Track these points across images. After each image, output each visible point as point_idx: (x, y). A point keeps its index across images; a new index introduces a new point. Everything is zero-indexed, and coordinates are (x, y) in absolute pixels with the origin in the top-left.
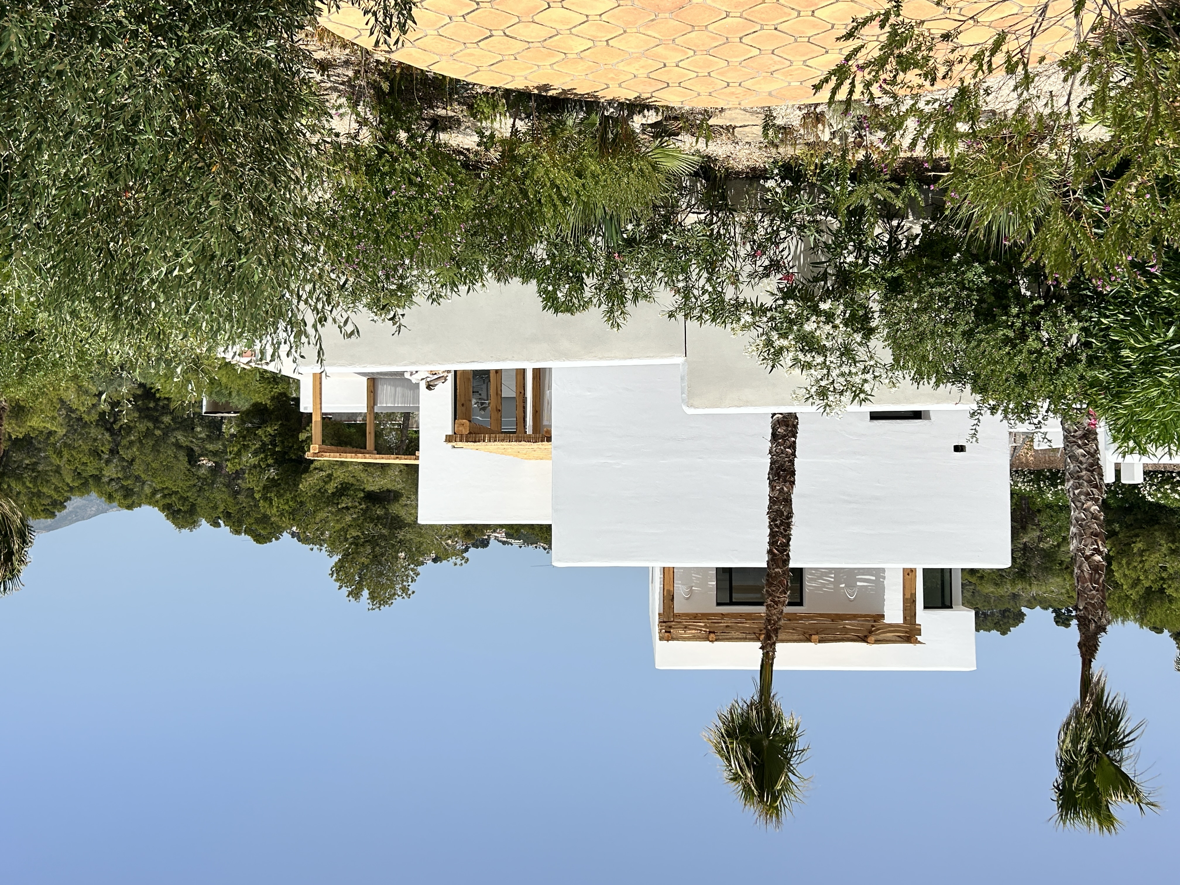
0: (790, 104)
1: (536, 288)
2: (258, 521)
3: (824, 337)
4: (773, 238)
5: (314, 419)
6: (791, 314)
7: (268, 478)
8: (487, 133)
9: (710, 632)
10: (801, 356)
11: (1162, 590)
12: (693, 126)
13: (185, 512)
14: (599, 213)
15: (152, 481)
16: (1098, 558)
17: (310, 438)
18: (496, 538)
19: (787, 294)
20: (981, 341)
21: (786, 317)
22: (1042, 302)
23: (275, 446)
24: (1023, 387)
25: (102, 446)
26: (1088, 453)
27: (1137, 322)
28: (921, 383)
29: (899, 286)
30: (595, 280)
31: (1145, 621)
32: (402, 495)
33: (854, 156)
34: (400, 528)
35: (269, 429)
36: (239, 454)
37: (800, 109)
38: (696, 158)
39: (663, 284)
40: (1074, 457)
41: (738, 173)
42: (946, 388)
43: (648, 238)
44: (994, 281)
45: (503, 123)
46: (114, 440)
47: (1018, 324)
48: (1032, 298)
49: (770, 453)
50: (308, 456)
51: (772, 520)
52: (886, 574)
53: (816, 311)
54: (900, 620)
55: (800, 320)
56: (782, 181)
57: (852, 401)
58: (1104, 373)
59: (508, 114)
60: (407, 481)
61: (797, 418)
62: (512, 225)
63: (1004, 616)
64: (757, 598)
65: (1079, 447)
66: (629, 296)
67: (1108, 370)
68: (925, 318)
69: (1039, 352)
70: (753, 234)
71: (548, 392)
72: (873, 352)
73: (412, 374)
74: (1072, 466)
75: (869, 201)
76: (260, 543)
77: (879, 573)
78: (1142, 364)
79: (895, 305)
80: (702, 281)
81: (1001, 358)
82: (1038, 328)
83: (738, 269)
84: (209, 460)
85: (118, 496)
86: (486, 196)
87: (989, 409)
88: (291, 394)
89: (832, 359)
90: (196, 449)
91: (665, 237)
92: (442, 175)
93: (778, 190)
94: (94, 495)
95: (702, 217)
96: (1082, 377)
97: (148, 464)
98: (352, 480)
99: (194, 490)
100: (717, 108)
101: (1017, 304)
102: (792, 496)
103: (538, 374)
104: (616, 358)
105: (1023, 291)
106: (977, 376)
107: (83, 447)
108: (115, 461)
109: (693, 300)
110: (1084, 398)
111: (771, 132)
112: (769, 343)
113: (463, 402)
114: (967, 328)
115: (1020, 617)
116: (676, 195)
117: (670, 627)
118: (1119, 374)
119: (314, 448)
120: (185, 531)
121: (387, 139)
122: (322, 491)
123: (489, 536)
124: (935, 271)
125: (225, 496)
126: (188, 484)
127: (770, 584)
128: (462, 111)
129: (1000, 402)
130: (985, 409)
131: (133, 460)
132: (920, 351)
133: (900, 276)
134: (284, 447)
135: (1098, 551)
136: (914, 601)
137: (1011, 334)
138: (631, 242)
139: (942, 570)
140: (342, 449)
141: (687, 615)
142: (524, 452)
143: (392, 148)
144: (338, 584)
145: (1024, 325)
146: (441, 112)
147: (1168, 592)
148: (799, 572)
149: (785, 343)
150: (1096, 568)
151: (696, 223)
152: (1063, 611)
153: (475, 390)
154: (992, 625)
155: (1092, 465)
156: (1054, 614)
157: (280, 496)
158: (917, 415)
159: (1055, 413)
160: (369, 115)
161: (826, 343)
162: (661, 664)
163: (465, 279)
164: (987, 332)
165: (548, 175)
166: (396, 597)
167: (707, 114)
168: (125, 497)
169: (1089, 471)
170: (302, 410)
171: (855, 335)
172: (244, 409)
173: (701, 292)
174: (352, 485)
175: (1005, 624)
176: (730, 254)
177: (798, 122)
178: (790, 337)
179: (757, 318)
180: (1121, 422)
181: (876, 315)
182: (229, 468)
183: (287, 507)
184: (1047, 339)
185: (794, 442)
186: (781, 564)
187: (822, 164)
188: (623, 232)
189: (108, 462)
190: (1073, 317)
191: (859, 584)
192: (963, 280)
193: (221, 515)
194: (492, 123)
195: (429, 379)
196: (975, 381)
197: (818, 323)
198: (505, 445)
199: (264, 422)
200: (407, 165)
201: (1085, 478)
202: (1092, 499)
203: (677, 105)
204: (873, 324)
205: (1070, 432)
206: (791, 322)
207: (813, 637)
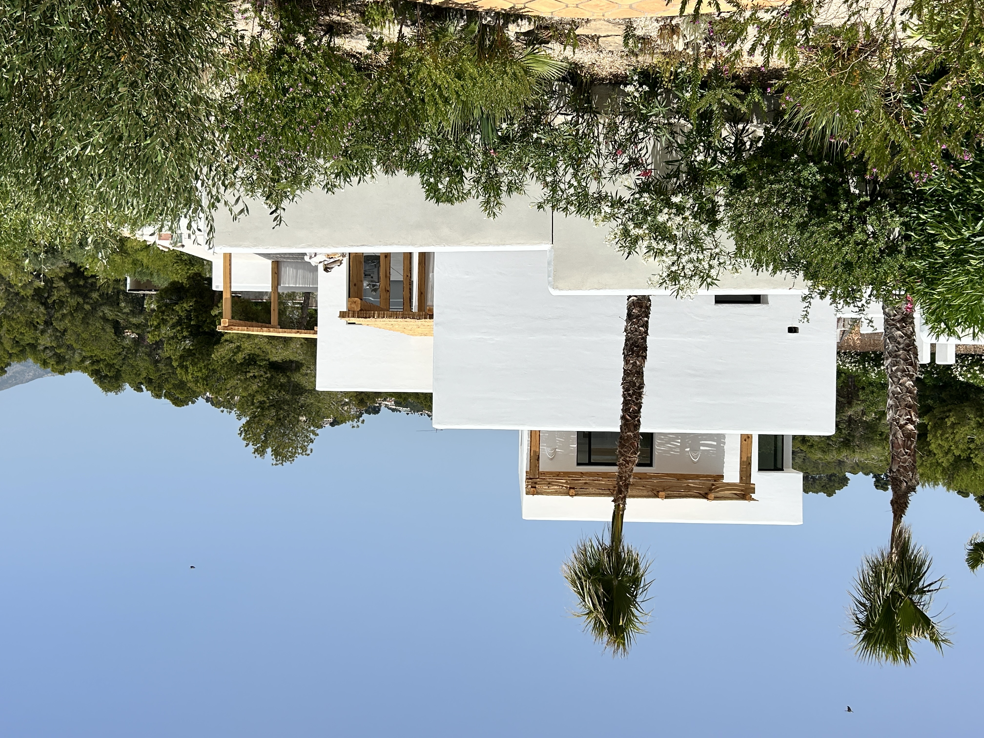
0: (649, 17)
1: (419, 180)
2: (175, 386)
3: (674, 227)
4: (632, 138)
5: (224, 296)
6: (646, 206)
7: (184, 348)
8: (377, 38)
9: (570, 488)
10: (654, 244)
11: (969, 459)
12: (561, 35)
13: (111, 377)
14: (477, 113)
15: (82, 350)
16: (910, 427)
17: (221, 314)
18: (386, 406)
19: (644, 188)
20: (813, 233)
21: (642, 209)
22: (868, 199)
23: (191, 320)
24: (849, 274)
25: (37, 318)
26: (906, 334)
27: (951, 218)
28: (761, 269)
29: (742, 182)
30: (474, 174)
31: (952, 486)
32: (302, 365)
33: (705, 65)
34: (301, 394)
35: (185, 305)
36: (158, 327)
37: (657, 21)
38: (564, 64)
39: (535, 178)
40: (892, 338)
41: (603, 79)
42: (782, 275)
43: (520, 136)
44: (826, 180)
45: (392, 29)
46: (49, 313)
47: (847, 218)
48: (860, 196)
49: (626, 331)
50: (219, 329)
51: (626, 390)
52: (726, 440)
53: (669, 204)
54: (737, 480)
55: (654, 211)
56: (640, 87)
57: (701, 285)
58: (921, 263)
59: (396, 22)
60: (307, 353)
61: (650, 301)
62: (398, 121)
63: (830, 480)
64: (613, 460)
65: (898, 329)
66: (505, 188)
67: (925, 260)
68: (765, 211)
69: (864, 243)
70: (614, 135)
71: (431, 275)
72: (718, 241)
73: (311, 258)
74: (891, 346)
75: (716, 105)
76: (178, 406)
77: (720, 438)
78: (953, 255)
79: (739, 199)
80: (568, 177)
81: (831, 248)
82: (865, 223)
83: (600, 166)
84: (133, 333)
85: (52, 362)
86: (374, 94)
87: (819, 294)
88: (206, 275)
89: (681, 247)
90: (121, 321)
91: (535, 135)
92: (335, 75)
93: (636, 94)
94: (30, 361)
95: (569, 118)
96: (901, 267)
97: (78, 335)
98: (258, 352)
99: (120, 358)
100: (583, 19)
101: (846, 201)
102: (644, 369)
103: (425, 258)
104: (490, 244)
105: (852, 189)
106: (809, 264)
107: (22, 318)
108: (49, 331)
109: (560, 193)
110: (903, 285)
111: (631, 41)
112: (626, 232)
113: (355, 281)
114: (801, 220)
115: (844, 481)
116: (546, 98)
117: (536, 483)
118: (935, 263)
119: (225, 322)
120: (112, 394)
121: (287, 42)
122: (231, 361)
123: (380, 404)
124: (775, 169)
125: (147, 364)
126: (114, 352)
127: (622, 446)
128: (355, 18)
129: (828, 287)
130: (816, 294)
131: (65, 330)
132: (759, 241)
133: (743, 174)
134: (199, 321)
135: (910, 421)
136: (750, 464)
137: (840, 227)
138: (505, 139)
139: (776, 436)
140: (249, 323)
141: (551, 473)
142: (410, 328)
143: (291, 49)
144: (245, 442)
145: (851, 218)
146: (335, 18)
147: (974, 461)
148: (649, 438)
149: (641, 232)
150: (908, 436)
151: (563, 123)
152: (882, 476)
153: (367, 273)
154: (819, 488)
155: (908, 345)
156: (874, 479)
157: (194, 364)
158: (756, 299)
159: (877, 297)
160: (270, 20)
161: (676, 233)
162: (527, 515)
163: (356, 171)
164: (819, 225)
165: (430, 76)
166: (297, 455)
167: (574, 24)
168: (58, 363)
169: (905, 350)
170: (214, 288)
171: (702, 226)
172: (163, 287)
173: (567, 187)
174: (258, 356)
175: (831, 487)
176: (594, 151)
177: (656, 33)
178: (644, 227)
179: (616, 210)
180: (934, 306)
181: (722, 209)
182: (150, 339)
183: (200, 374)
184: (872, 232)
185: (647, 322)
186: (632, 428)
187: (676, 71)
188: (498, 131)
189: (43, 332)
190: (896, 213)
191: (702, 448)
192: (799, 178)
193: (143, 381)
194: (382, 29)
195: (326, 263)
196: (807, 269)
197: (670, 214)
198: (393, 321)
199: (180, 299)
200: (304, 66)
201: (901, 356)
202: (907, 375)
203: (547, 15)
204: (719, 217)
205: (890, 316)
206: (646, 213)
207: (660, 493)
